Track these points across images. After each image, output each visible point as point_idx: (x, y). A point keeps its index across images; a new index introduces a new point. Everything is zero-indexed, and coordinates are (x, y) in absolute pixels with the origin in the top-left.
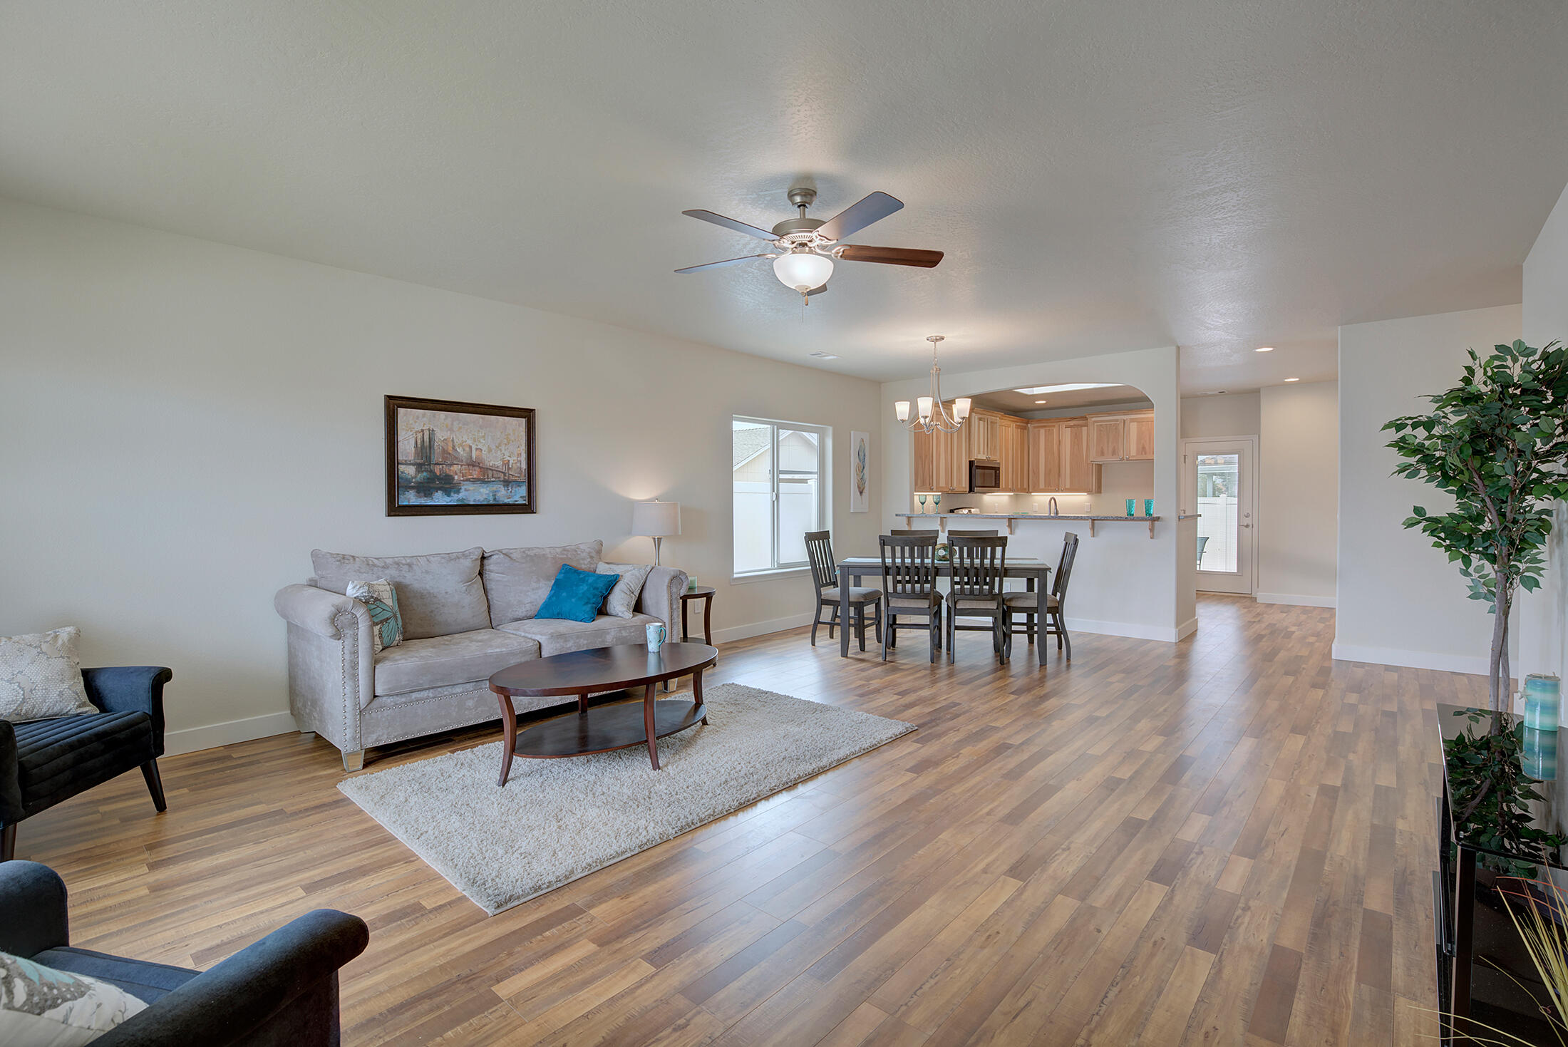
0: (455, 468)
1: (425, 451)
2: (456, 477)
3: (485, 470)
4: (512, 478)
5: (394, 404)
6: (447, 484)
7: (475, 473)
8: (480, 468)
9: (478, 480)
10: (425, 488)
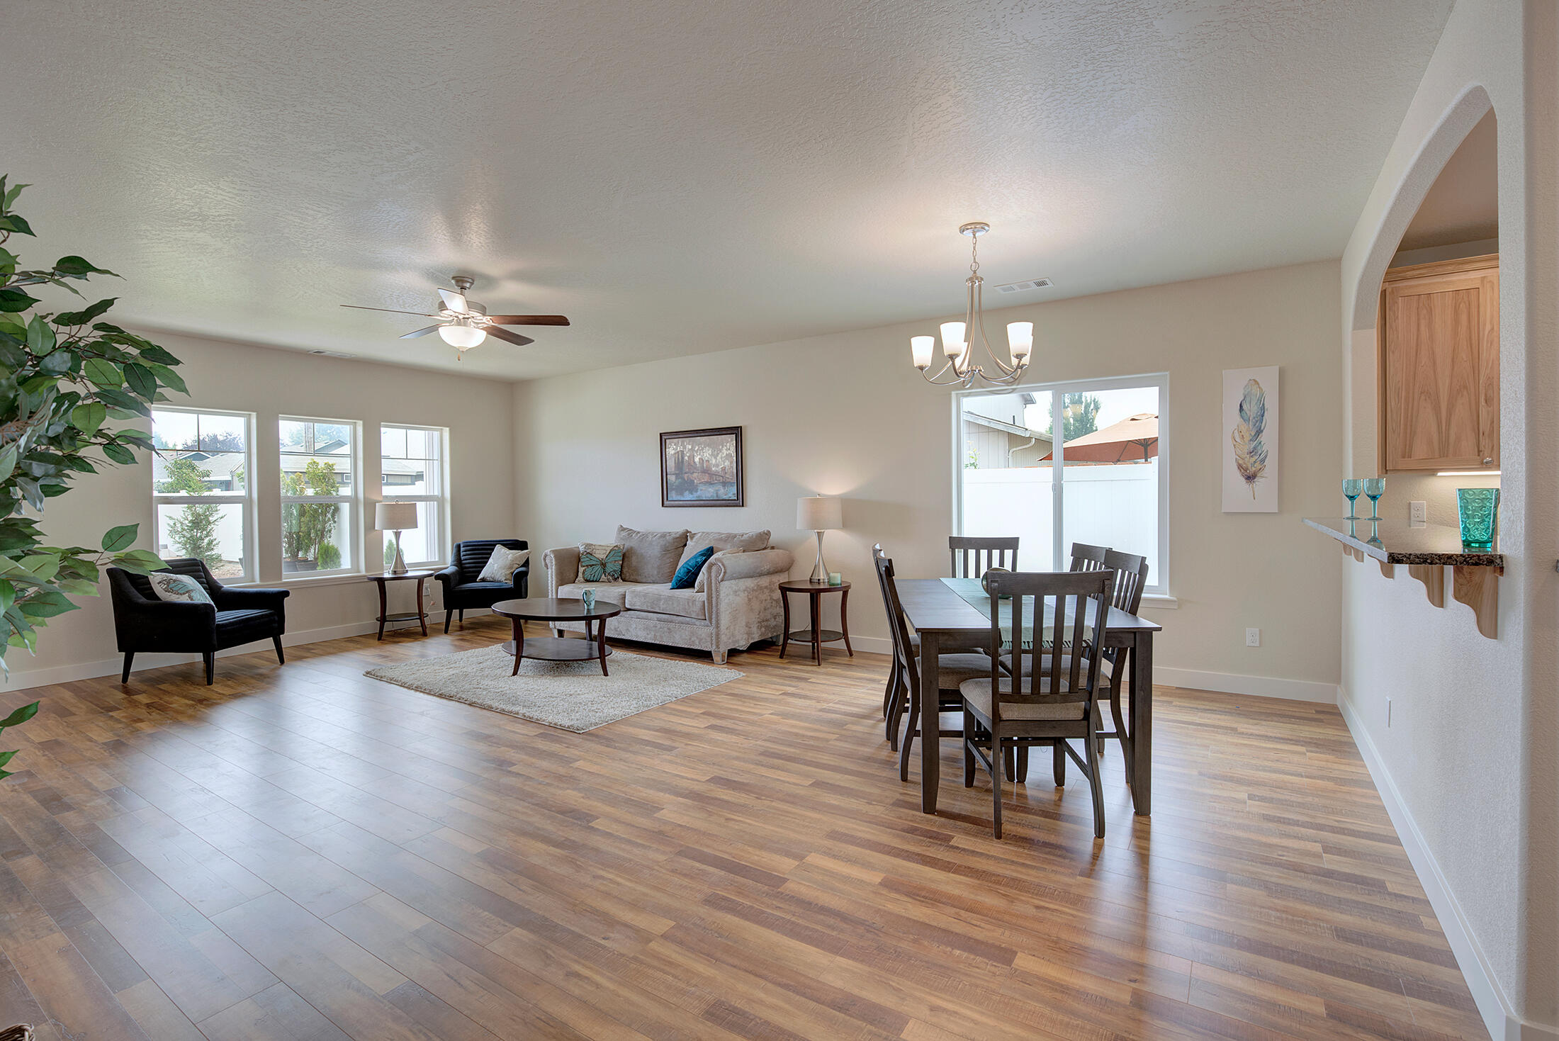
0: (695, 475)
1: (680, 464)
2: (695, 481)
3: (711, 475)
4: (728, 480)
5: (664, 438)
6: (691, 487)
7: (706, 478)
8: (709, 474)
9: (707, 482)
10: (680, 490)
